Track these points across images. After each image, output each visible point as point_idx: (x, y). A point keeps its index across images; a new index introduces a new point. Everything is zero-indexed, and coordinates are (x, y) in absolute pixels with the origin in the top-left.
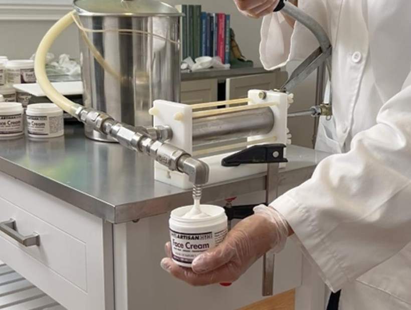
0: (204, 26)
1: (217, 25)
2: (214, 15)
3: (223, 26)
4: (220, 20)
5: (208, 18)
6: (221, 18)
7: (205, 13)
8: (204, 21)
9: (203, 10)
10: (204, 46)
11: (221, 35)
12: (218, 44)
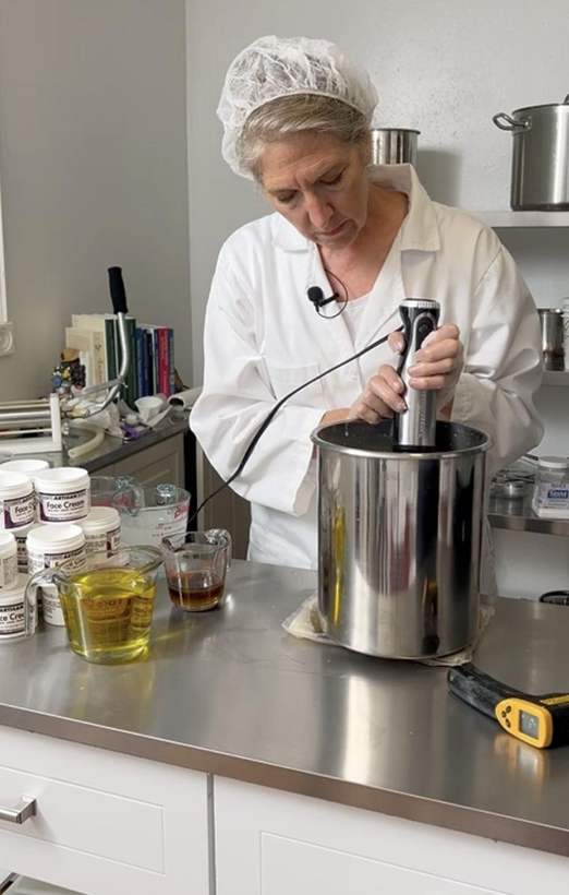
0: (139, 350)
1: (157, 346)
2: (152, 331)
3: (166, 348)
4: (162, 339)
5: (145, 336)
6: (163, 335)
7: (140, 330)
8: (139, 342)
9: (138, 326)
10: (140, 379)
11: (164, 361)
12: (159, 374)
